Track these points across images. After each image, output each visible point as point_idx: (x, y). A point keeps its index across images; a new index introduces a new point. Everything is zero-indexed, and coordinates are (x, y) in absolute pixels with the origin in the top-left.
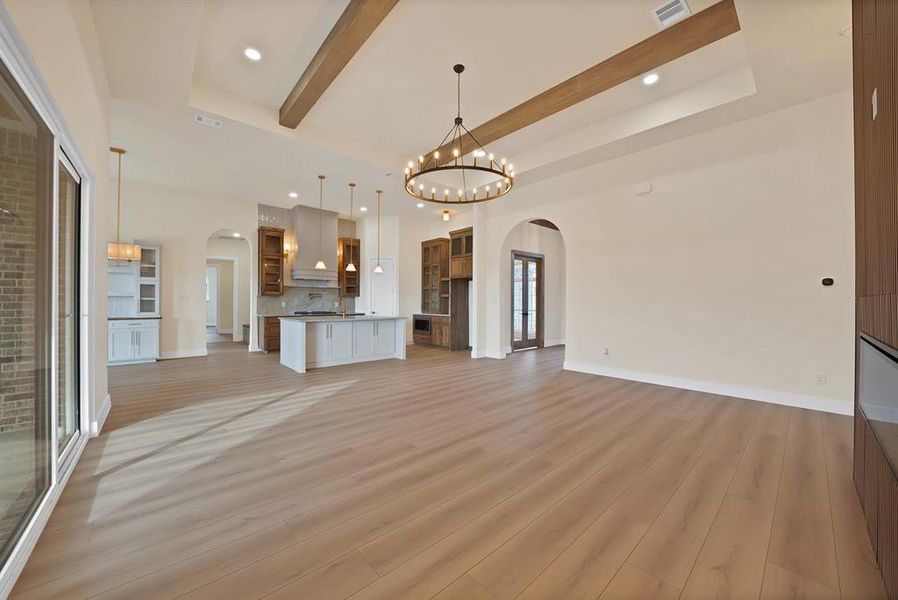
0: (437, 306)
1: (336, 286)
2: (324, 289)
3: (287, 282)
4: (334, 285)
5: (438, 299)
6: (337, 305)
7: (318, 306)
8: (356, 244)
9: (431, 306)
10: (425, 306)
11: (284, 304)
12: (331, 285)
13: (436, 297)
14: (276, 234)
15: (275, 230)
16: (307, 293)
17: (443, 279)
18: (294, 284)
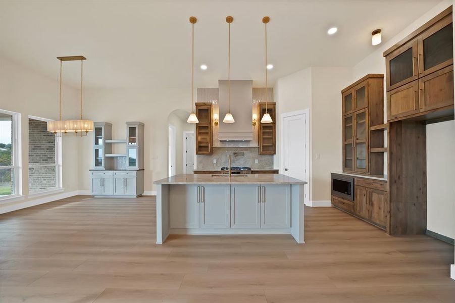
0: (365, 164)
1: (257, 146)
2: (246, 149)
3: (217, 144)
4: (255, 144)
5: (365, 155)
6: (256, 161)
7: (240, 163)
8: (271, 107)
9: (356, 164)
10: (347, 164)
11: (215, 161)
12: (251, 145)
13: (362, 153)
14: (205, 107)
15: (205, 104)
16: (231, 152)
17: (373, 128)
18: (223, 146)
